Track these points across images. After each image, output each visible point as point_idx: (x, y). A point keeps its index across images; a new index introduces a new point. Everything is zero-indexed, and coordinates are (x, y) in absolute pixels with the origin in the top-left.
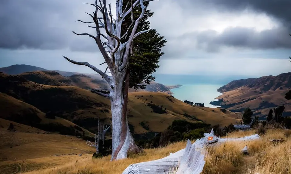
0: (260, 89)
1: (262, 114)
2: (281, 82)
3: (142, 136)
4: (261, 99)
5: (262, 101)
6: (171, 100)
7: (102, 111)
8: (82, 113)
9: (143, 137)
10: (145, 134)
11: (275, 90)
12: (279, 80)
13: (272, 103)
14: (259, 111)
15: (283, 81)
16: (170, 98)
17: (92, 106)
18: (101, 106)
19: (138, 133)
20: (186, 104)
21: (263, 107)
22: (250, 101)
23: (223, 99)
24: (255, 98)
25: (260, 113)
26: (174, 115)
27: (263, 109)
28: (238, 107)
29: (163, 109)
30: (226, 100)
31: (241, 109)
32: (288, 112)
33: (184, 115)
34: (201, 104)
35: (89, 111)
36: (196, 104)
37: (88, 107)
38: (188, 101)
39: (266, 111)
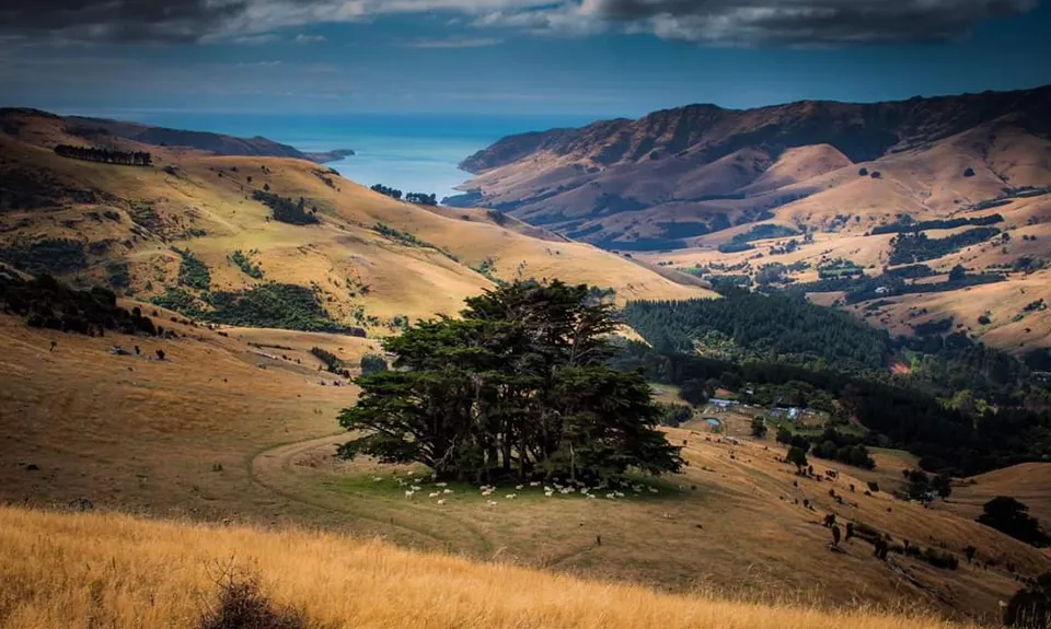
0: (592, 158)
1: (606, 229)
2: (654, 136)
3: (239, 298)
4: (599, 186)
5: (600, 193)
6: (329, 182)
7: (95, 216)
8: (24, 223)
9: (242, 301)
10: (250, 292)
11: (637, 160)
12: (648, 130)
13: (631, 199)
14: (595, 222)
15: (659, 134)
16: (327, 176)
17: (60, 201)
18: (93, 201)
19: (224, 288)
20: (378, 196)
21: (605, 211)
22: (564, 194)
23: (479, 189)
24: (579, 186)
25: (599, 227)
26: (342, 227)
27: (606, 215)
28: (529, 212)
29: (307, 210)
30: (488, 194)
31: (539, 217)
32: (682, 224)
33: (376, 229)
34: (425, 196)
35: (51, 218)
36: (409, 195)
37: (48, 204)
38: (384, 188)
39: (617, 221)
